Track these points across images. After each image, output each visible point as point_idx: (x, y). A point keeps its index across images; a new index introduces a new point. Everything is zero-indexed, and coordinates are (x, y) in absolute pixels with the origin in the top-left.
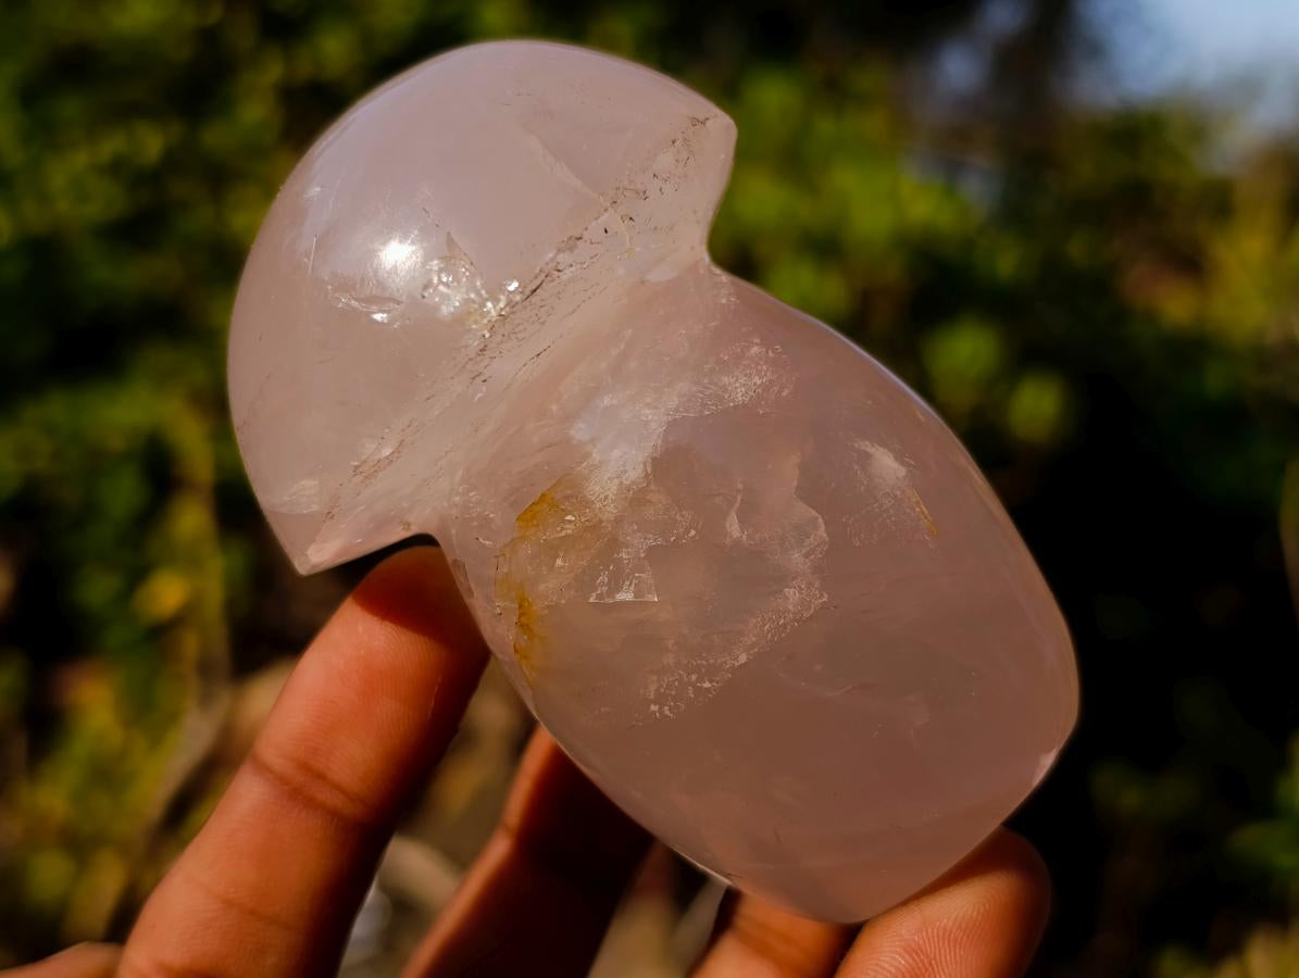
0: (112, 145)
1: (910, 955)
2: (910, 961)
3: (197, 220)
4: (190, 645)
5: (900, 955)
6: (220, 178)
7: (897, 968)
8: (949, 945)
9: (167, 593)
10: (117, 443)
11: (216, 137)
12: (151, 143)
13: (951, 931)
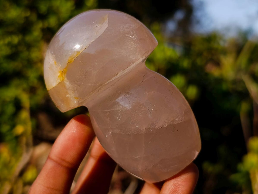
0: (8, 39)
1: (174, 186)
2: (174, 187)
3: (25, 54)
4: (24, 140)
5: (173, 186)
6: (29, 46)
7: (172, 188)
8: (181, 183)
9: (19, 129)
10: (8, 99)
11: (28, 38)
12: (15, 39)
13: (181, 181)
